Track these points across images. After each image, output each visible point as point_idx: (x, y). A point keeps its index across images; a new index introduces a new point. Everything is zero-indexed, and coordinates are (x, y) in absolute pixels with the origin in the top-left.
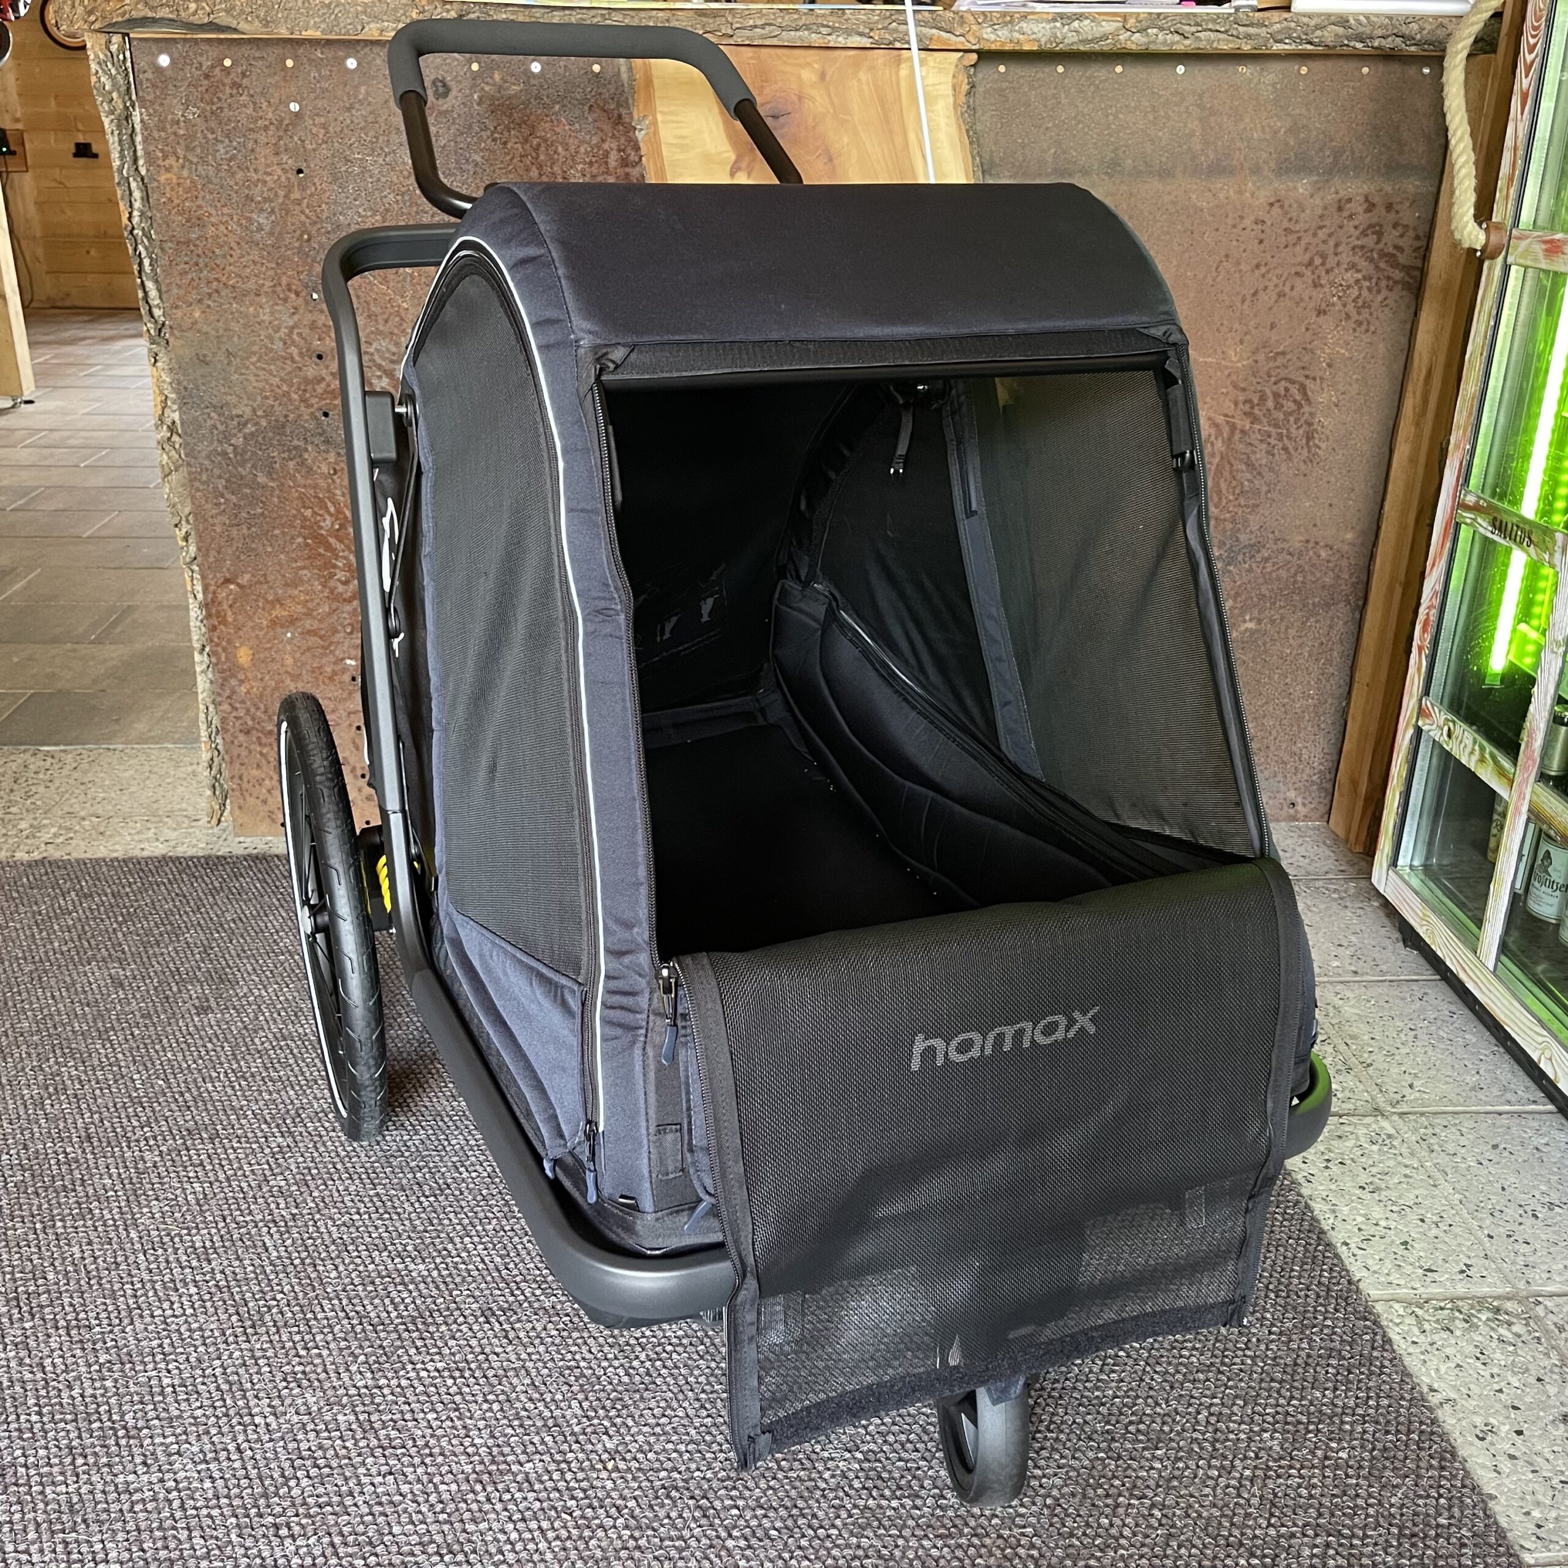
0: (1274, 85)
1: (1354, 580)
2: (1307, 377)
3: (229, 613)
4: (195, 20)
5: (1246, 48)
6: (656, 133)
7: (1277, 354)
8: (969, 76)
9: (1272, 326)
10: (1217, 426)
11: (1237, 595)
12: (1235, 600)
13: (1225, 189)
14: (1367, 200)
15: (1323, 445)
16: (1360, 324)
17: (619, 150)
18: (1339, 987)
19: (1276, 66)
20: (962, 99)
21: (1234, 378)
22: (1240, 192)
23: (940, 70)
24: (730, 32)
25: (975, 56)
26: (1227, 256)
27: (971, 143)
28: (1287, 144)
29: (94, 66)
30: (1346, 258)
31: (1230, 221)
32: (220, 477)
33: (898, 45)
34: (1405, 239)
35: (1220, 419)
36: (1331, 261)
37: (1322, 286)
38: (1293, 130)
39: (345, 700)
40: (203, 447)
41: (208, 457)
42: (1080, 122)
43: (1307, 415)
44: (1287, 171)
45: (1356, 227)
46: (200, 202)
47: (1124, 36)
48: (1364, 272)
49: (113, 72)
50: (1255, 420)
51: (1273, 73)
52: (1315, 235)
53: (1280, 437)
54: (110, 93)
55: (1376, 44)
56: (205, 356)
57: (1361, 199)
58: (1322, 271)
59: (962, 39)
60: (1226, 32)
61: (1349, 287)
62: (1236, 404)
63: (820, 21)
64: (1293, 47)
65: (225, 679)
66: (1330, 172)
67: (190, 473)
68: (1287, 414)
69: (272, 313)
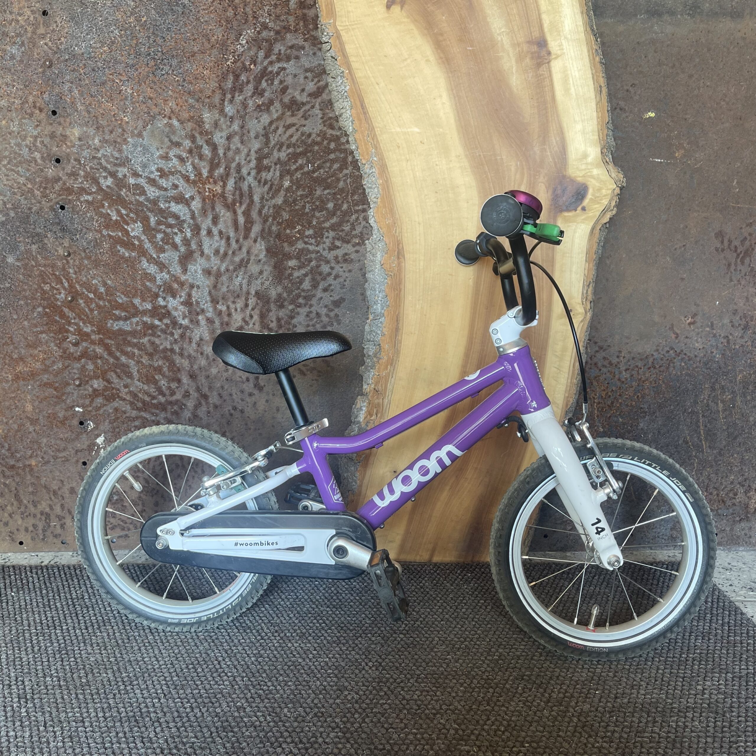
39: (73, 440)
69: (21, 125)
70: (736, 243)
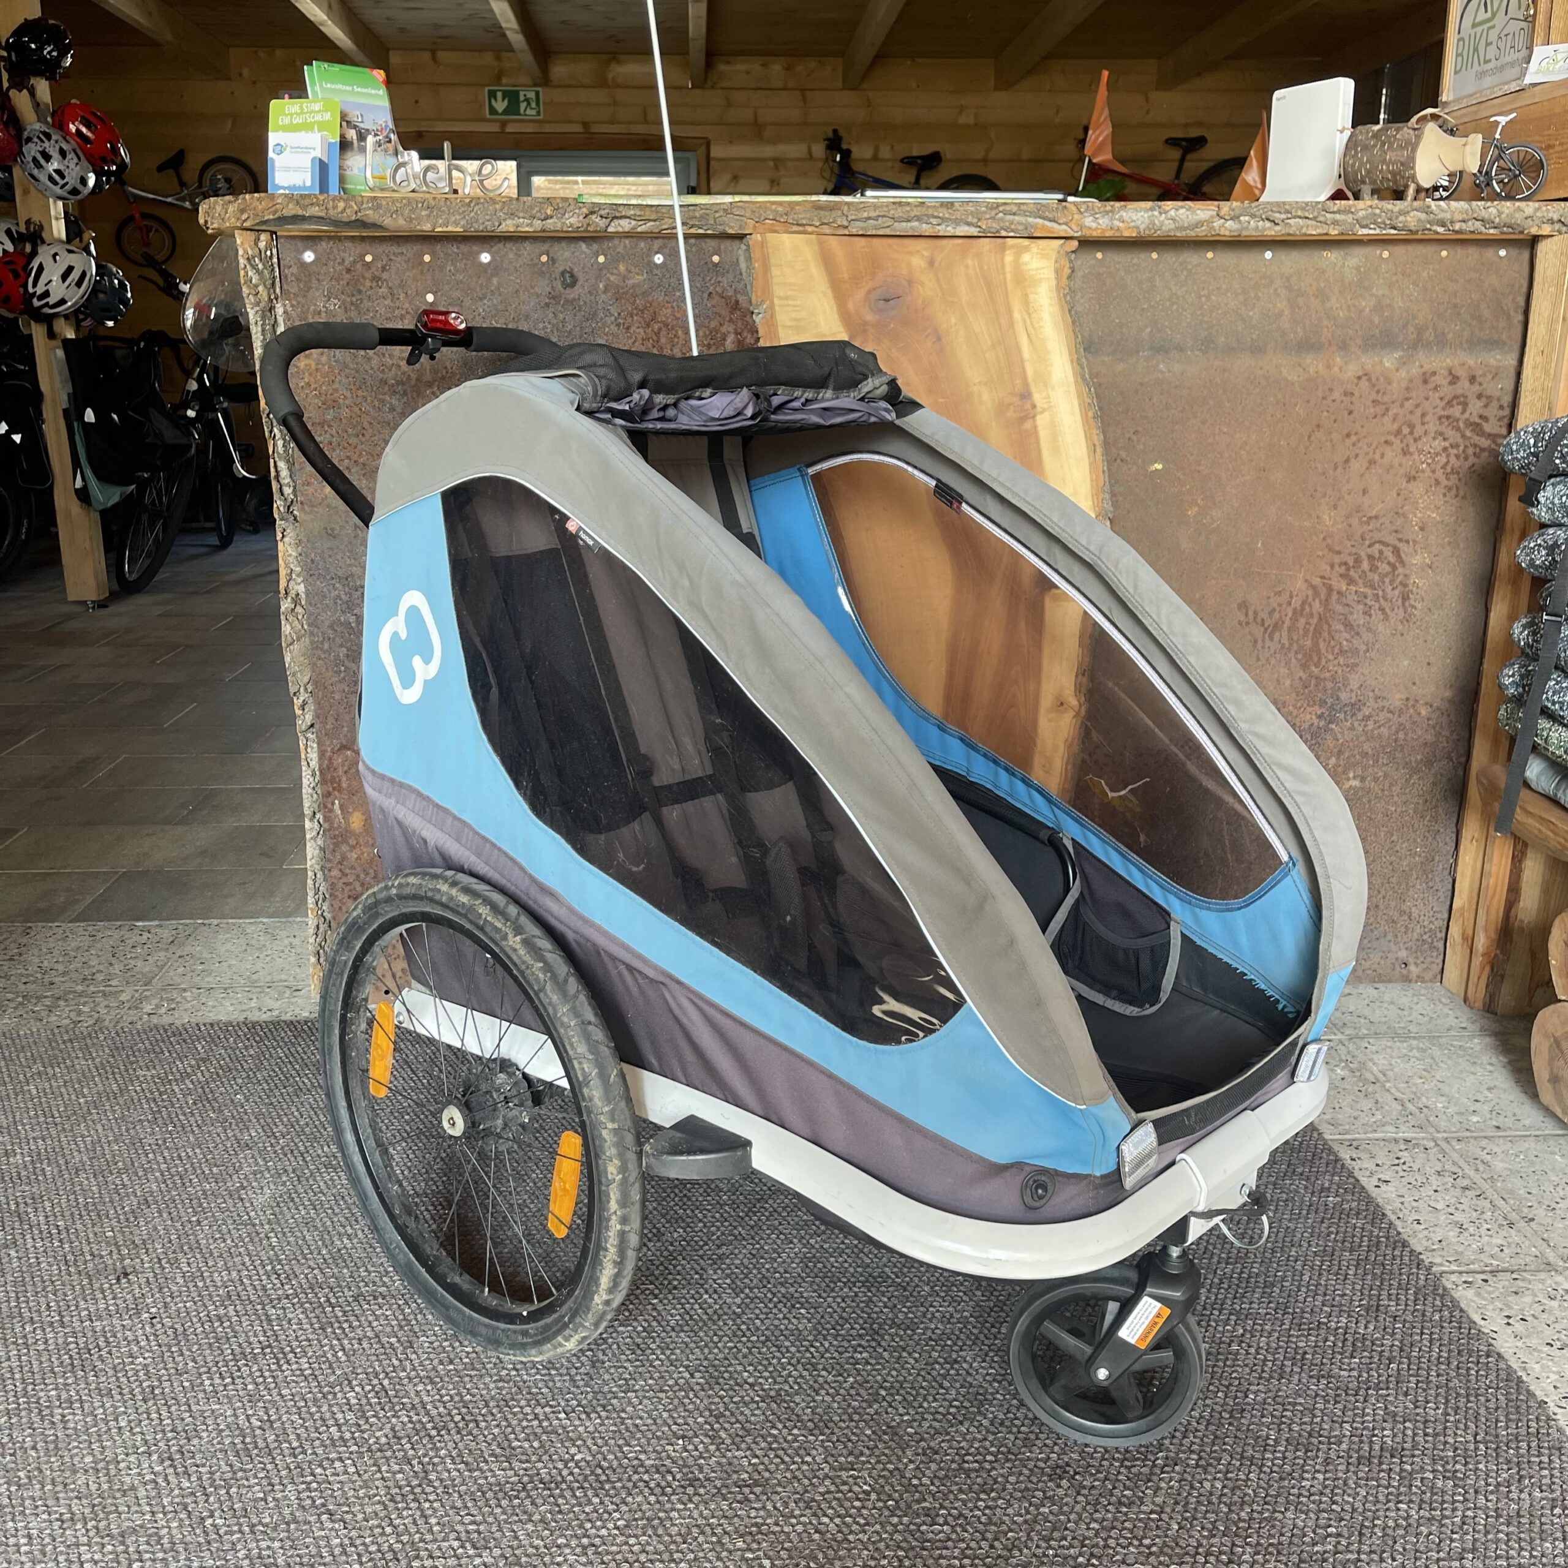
0: (1358, 268)
1: (1455, 736)
2: (1400, 540)
3: (344, 779)
4: (345, 217)
5: (1334, 232)
6: (773, 316)
7: (1370, 518)
8: (1071, 261)
9: (1365, 492)
10: (1313, 587)
11: (1340, 753)
12: (1338, 758)
13: (1314, 364)
14: (1450, 373)
15: (1419, 606)
16: (1450, 489)
17: (736, 333)
18: (1484, 1143)
19: (1359, 252)
20: (1065, 281)
21: (1329, 541)
22: (1329, 367)
23: (1044, 256)
24: (845, 223)
25: (1076, 243)
26: (1318, 426)
27: (1073, 322)
28: (1372, 322)
29: (242, 261)
30: (1433, 426)
31: (1320, 393)
32: (342, 646)
33: (1004, 233)
34: (1489, 409)
35: (1317, 581)
36: (1419, 430)
37: (1411, 454)
38: (1378, 308)
40: (327, 618)
41: (331, 627)
42: (1173, 303)
43: (1401, 578)
44: (1374, 346)
45: (1441, 399)
46: (336, 385)
47: (1218, 223)
48: (1451, 440)
49: (260, 266)
50: (1351, 582)
51: (1355, 258)
52: (1402, 406)
53: (1376, 598)
54: (256, 286)
55: (1457, 227)
56: (333, 530)
57: (1446, 373)
58: (1410, 439)
59: (1064, 227)
60: (1315, 219)
61: (1437, 454)
62: (1332, 566)
63: (930, 211)
64: (1378, 231)
65: (336, 845)
66: (1414, 347)
67: (312, 642)
68: (1383, 576)
70: (1262, 615)
